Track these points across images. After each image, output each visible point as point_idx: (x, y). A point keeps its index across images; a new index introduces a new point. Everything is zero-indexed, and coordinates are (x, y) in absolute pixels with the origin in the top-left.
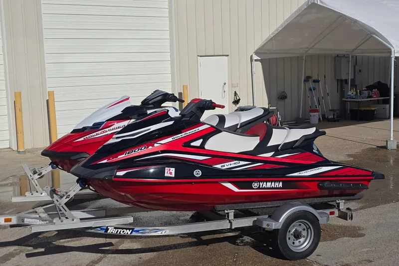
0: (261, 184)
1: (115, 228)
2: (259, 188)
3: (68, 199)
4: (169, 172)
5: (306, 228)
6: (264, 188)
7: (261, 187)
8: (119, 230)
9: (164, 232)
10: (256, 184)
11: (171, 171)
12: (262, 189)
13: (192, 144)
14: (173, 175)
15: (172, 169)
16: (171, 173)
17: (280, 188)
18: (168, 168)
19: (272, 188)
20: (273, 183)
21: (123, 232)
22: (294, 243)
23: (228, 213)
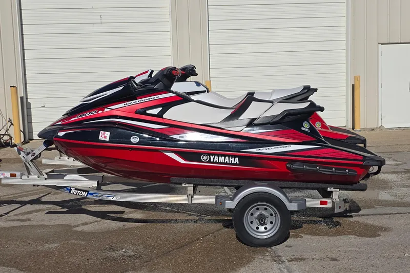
0: (212, 158)
1: (76, 189)
2: (209, 162)
3: (33, 157)
4: (103, 136)
5: (273, 214)
6: (216, 163)
7: (212, 161)
8: (79, 191)
9: (115, 198)
10: (205, 157)
11: (105, 135)
12: (213, 163)
13: (148, 112)
14: (108, 139)
15: (106, 133)
16: (105, 137)
17: (236, 164)
18: (103, 132)
19: (226, 164)
20: (227, 158)
21: (81, 193)
22: (258, 228)
23: (186, 187)
